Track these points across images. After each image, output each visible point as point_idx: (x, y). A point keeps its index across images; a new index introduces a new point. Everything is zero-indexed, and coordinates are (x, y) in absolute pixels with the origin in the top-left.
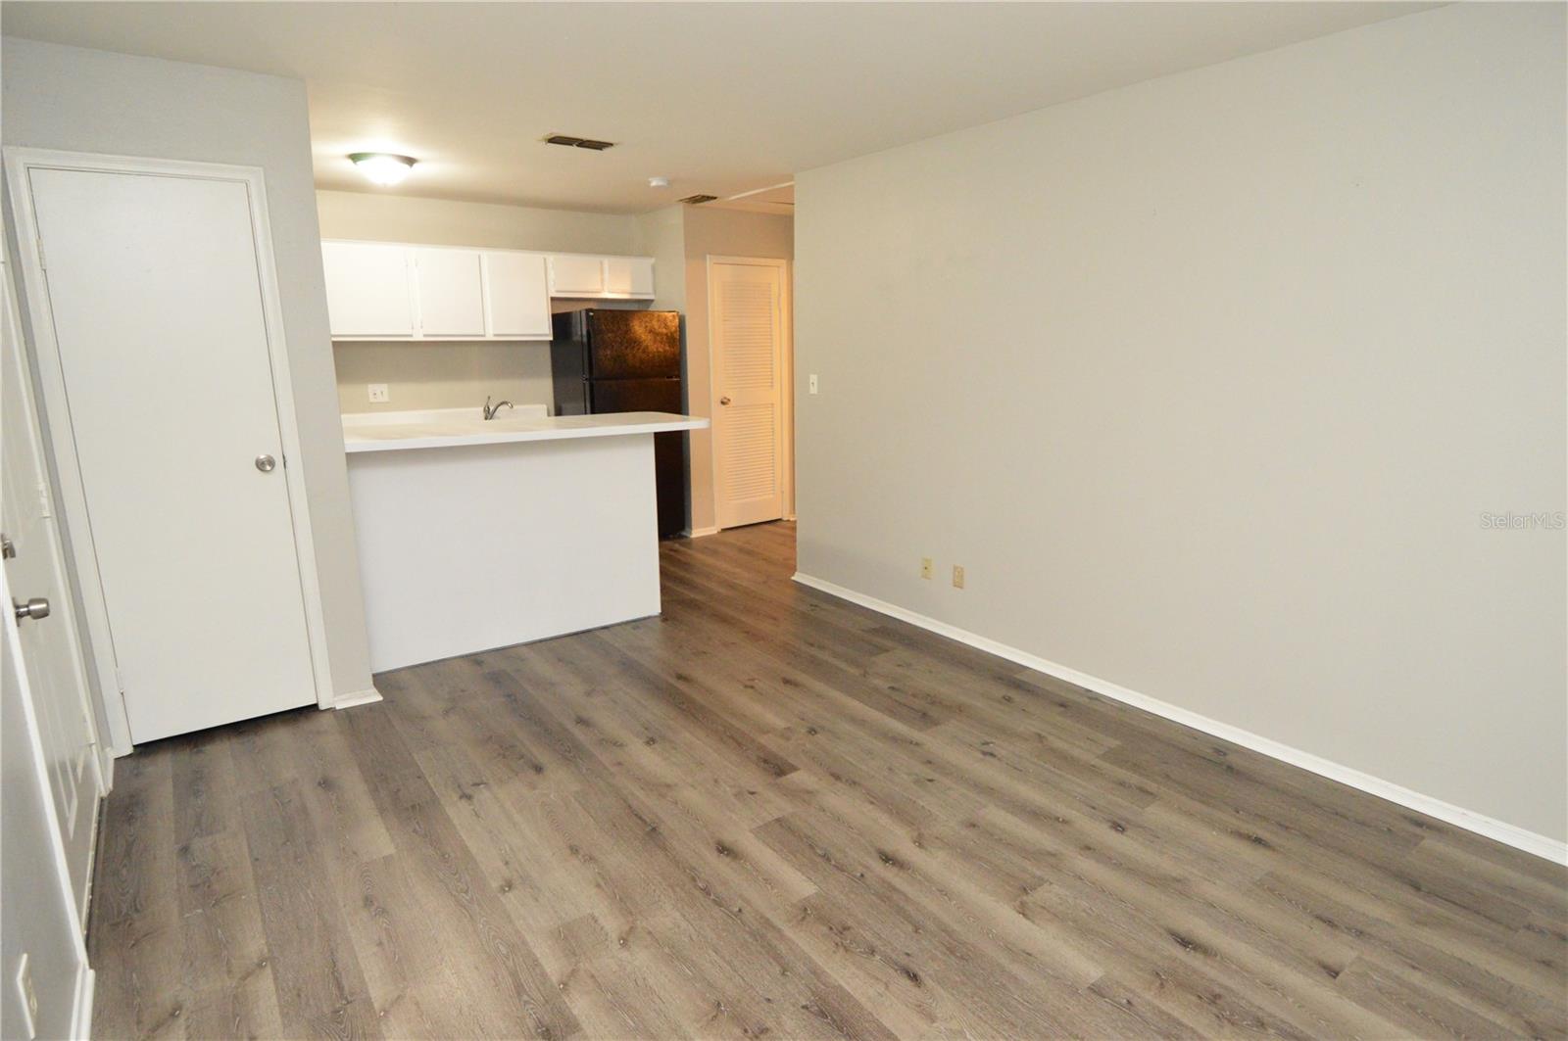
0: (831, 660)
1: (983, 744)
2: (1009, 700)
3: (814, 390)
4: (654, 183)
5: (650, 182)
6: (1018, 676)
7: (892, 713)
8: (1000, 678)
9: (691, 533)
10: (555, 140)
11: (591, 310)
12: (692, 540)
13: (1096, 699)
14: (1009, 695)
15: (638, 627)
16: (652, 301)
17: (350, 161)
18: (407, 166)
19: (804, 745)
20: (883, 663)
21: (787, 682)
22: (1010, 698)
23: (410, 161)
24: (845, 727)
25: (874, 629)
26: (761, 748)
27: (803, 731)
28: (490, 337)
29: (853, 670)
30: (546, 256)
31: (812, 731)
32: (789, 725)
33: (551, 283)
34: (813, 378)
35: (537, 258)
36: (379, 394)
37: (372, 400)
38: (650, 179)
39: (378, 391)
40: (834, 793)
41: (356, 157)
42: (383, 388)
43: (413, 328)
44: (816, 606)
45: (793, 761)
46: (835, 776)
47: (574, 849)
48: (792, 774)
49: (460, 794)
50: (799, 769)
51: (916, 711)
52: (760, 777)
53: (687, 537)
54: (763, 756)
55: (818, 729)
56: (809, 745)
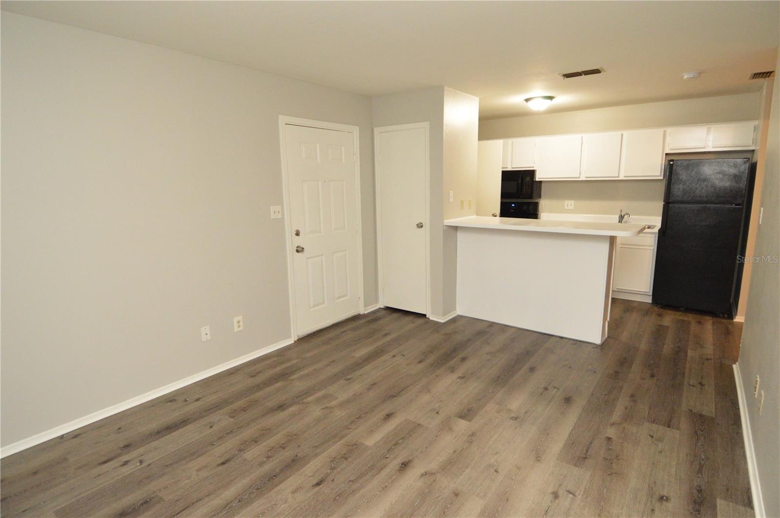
0: (619, 408)
7: (570, 444)
9: (735, 318)
11: (672, 161)
16: (753, 150)
17: (525, 102)
18: (549, 101)
19: (497, 418)
20: (644, 429)
21: (567, 399)
23: (551, 98)
24: (533, 429)
25: (701, 414)
26: (482, 406)
27: (512, 415)
28: (622, 178)
29: (615, 419)
30: (665, 129)
31: (515, 418)
33: (667, 145)
34: (762, 210)
36: (569, 205)
37: (566, 208)
38: (684, 75)
39: (569, 204)
40: (455, 437)
41: (527, 100)
42: (572, 202)
43: (580, 174)
44: (702, 385)
45: (477, 418)
46: (472, 435)
47: (374, 384)
48: (463, 420)
49: (395, 354)
50: (470, 422)
51: (587, 453)
52: (454, 412)
53: (732, 319)
54: (474, 408)
55: (519, 420)
56: (498, 420)
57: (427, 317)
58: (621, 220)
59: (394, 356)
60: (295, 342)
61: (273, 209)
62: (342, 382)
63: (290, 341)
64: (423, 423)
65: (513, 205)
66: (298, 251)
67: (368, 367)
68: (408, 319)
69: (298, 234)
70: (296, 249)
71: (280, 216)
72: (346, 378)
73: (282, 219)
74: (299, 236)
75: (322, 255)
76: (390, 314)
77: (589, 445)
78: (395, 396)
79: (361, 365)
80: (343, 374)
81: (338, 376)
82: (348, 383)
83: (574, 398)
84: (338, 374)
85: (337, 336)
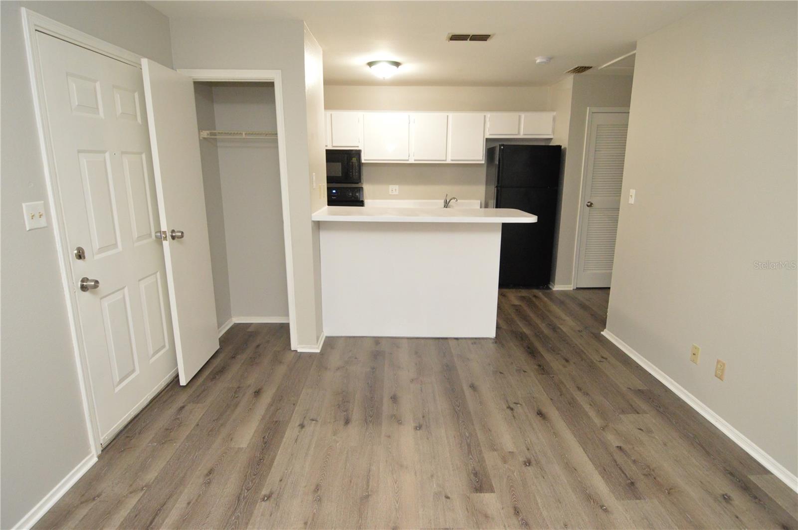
0: (587, 407)
2: (727, 499)
3: (632, 201)
4: (538, 61)
5: (536, 60)
6: (753, 478)
7: (604, 472)
8: (731, 474)
9: (554, 287)
11: (503, 145)
12: (553, 292)
14: (729, 494)
15: (475, 343)
17: (368, 67)
18: (395, 67)
19: (513, 472)
20: (628, 423)
21: (540, 414)
22: (729, 497)
23: (397, 64)
24: (557, 469)
25: (639, 390)
26: (482, 461)
27: (521, 459)
28: (449, 162)
29: (598, 421)
30: (485, 114)
31: (528, 463)
32: (515, 450)
33: (487, 130)
34: (633, 192)
35: (479, 115)
36: (394, 191)
37: (390, 193)
39: (394, 189)
40: (505, 526)
41: (370, 64)
42: (397, 187)
43: (409, 156)
44: (606, 359)
45: (495, 483)
46: (517, 512)
47: (317, 488)
48: (486, 494)
49: (301, 423)
50: (494, 492)
51: (627, 476)
52: (463, 485)
53: (550, 289)
54: (477, 469)
55: (533, 462)
56: (517, 474)
57: (292, 349)
58: (446, 205)
59: (302, 426)
60: (99, 457)
61: (26, 208)
62: (262, 507)
63: (92, 460)
64: (448, 524)
65: (334, 191)
66: (84, 288)
69: (80, 255)
70: (79, 283)
71: (43, 222)
72: (261, 496)
73: (48, 228)
74: (84, 258)
75: (123, 288)
77: (617, 465)
78: (368, 496)
79: (265, 461)
80: (248, 490)
81: (244, 498)
82: (274, 505)
83: (544, 410)
84: (240, 494)
85: (175, 419)
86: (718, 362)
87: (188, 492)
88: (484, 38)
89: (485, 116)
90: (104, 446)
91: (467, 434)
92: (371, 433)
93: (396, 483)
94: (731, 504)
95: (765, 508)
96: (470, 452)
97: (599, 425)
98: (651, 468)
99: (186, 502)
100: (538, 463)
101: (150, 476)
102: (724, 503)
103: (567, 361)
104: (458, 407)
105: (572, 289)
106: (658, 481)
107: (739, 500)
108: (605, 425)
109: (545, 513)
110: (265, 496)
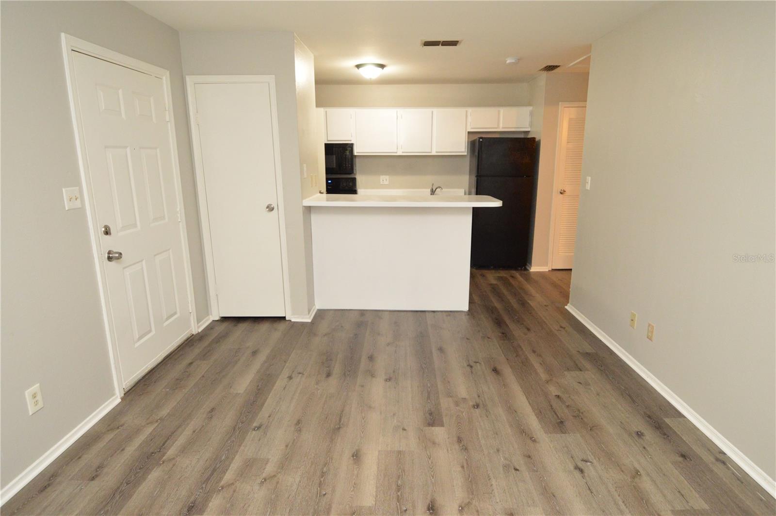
0: (537, 366)
1: (583, 460)
2: (639, 435)
3: (588, 187)
4: (508, 62)
5: (507, 61)
6: (667, 421)
7: (540, 414)
8: (649, 417)
9: (530, 269)
10: (427, 44)
11: (482, 138)
12: (530, 273)
13: (724, 463)
14: (642, 431)
15: (449, 315)
16: (529, 132)
17: (356, 69)
18: (380, 69)
19: (462, 412)
20: (570, 379)
21: (495, 370)
23: (382, 66)
24: (500, 411)
25: (587, 353)
26: (437, 404)
27: (471, 404)
28: (434, 153)
29: (543, 376)
30: (467, 109)
31: (477, 406)
32: (467, 397)
33: (469, 124)
34: (589, 179)
35: (462, 111)
36: (385, 180)
37: (382, 183)
38: (506, 59)
39: (385, 179)
40: (448, 450)
41: (358, 66)
42: (387, 177)
43: (397, 149)
44: (564, 328)
45: (445, 420)
46: (459, 440)
47: (299, 422)
48: (436, 428)
49: (290, 375)
50: (444, 426)
51: (558, 417)
52: (418, 421)
53: (528, 270)
54: (433, 410)
55: (481, 406)
56: (465, 414)
57: (287, 319)
58: (433, 192)
59: (290, 378)
61: (66, 191)
62: (252, 435)
63: (116, 400)
64: (401, 448)
65: (330, 182)
66: (110, 259)
67: (270, 402)
68: (264, 327)
69: (107, 232)
70: (106, 255)
71: (78, 204)
72: (253, 427)
73: (82, 209)
74: (110, 234)
75: (142, 261)
76: (236, 326)
77: (552, 409)
78: (339, 428)
79: (257, 403)
80: (242, 423)
81: (239, 428)
82: (263, 434)
83: (499, 367)
84: (236, 425)
85: (185, 372)
86: (649, 325)
87: (194, 423)
88: (454, 43)
89: (467, 111)
90: (126, 390)
91: (429, 385)
92: (348, 383)
93: (363, 419)
94: (643, 439)
95: (670, 442)
96: (428, 398)
97: (544, 379)
98: (581, 411)
99: (192, 431)
100: (485, 406)
101: (164, 412)
102: (636, 438)
103: (529, 330)
104: (425, 364)
105: (547, 270)
106: (584, 421)
107: (650, 435)
108: (549, 379)
109: (483, 442)
110: (255, 427)
